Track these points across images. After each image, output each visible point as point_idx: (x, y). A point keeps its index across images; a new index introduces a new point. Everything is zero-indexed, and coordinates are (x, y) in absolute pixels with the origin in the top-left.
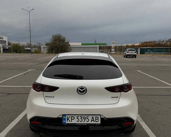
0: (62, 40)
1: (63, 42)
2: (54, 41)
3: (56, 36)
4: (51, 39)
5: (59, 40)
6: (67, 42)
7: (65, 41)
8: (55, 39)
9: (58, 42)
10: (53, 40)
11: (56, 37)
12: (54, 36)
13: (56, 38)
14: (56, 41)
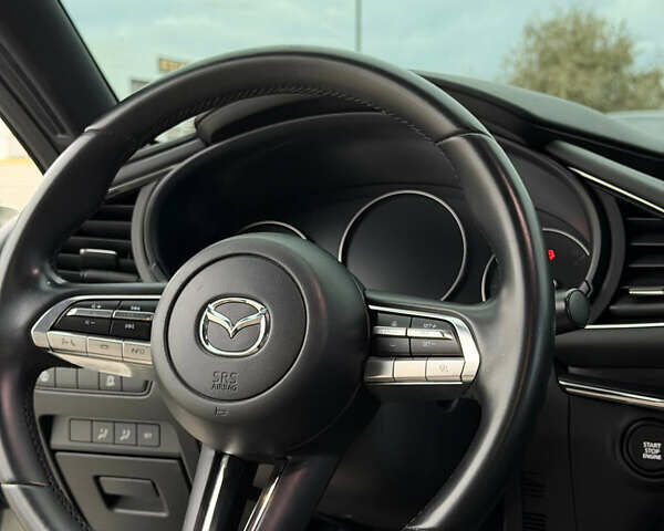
0: (604, 54)
1: (616, 68)
2: (535, 69)
3: (553, 24)
4: (514, 52)
5: (577, 57)
6: (646, 77)
7: (627, 60)
8: (542, 54)
9: (573, 75)
10: (530, 63)
11: (559, 34)
12: (537, 26)
13: (555, 44)
14: (555, 69)
